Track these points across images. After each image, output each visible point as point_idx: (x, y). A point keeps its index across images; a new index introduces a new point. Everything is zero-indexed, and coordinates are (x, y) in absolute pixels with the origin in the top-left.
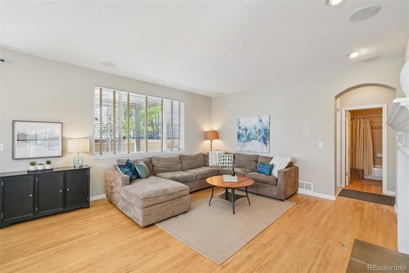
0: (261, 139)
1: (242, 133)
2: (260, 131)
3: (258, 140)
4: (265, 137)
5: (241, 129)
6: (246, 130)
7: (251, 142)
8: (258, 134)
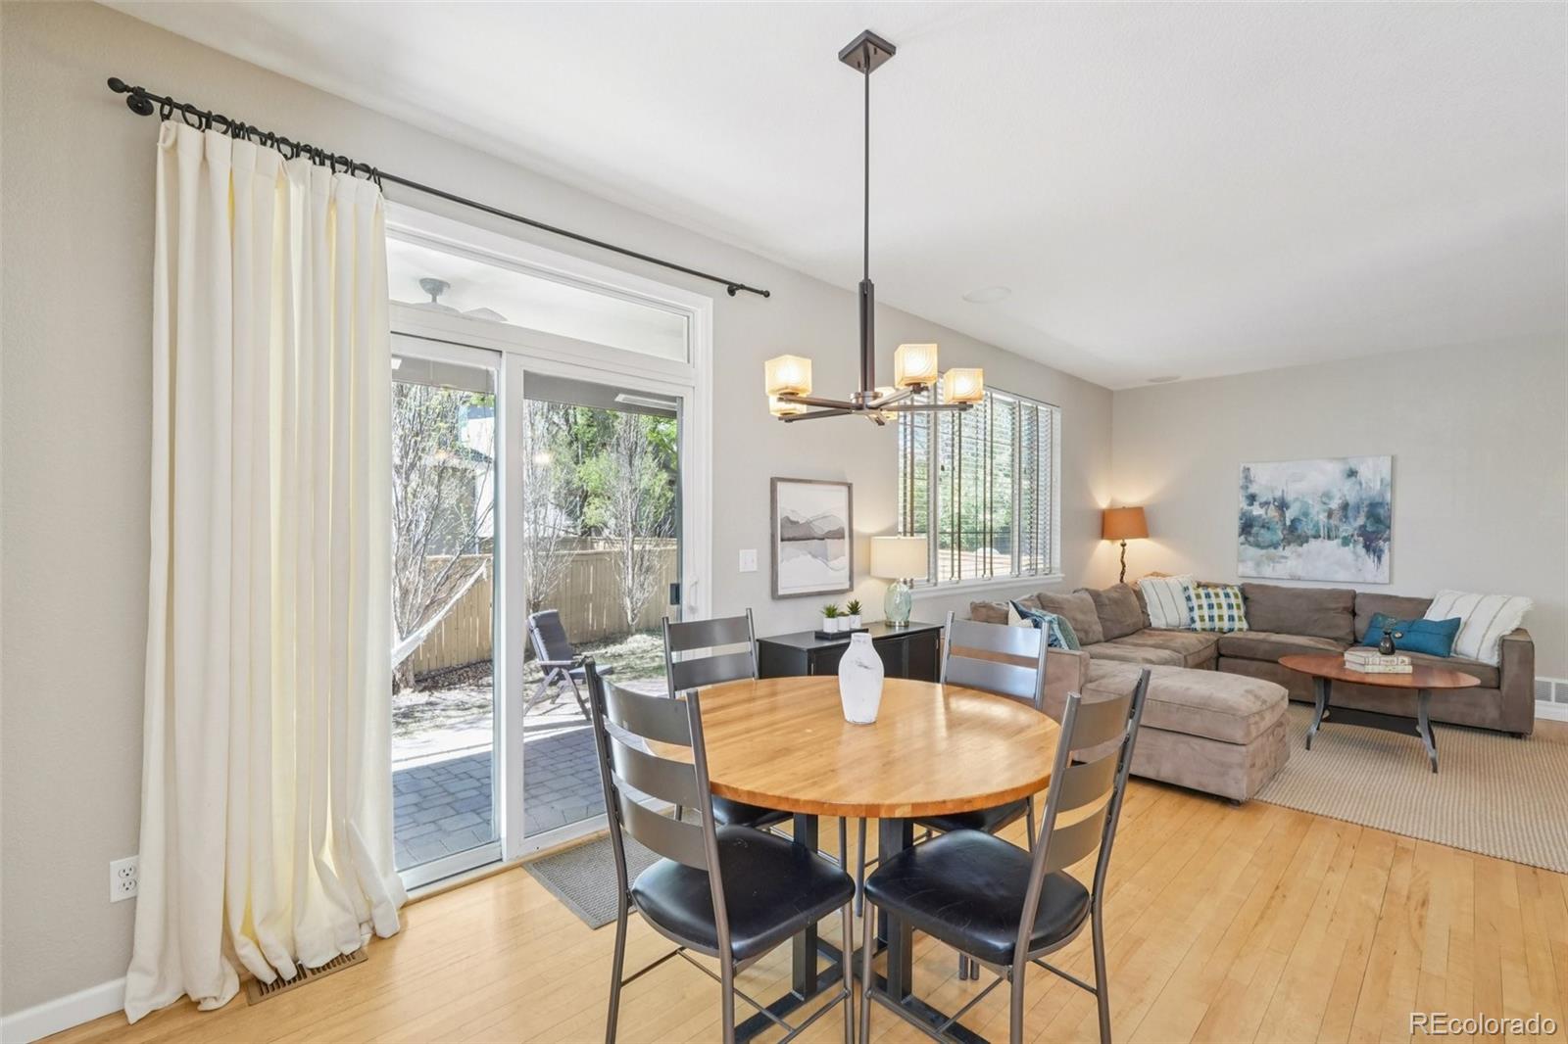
0: (1352, 536)
1: (1264, 516)
2: (1350, 507)
3: (1338, 541)
4: (1370, 528)
5: (1256, 504)
6: (1282, 506)
7: (1305, 545)
8: (1341, 520)
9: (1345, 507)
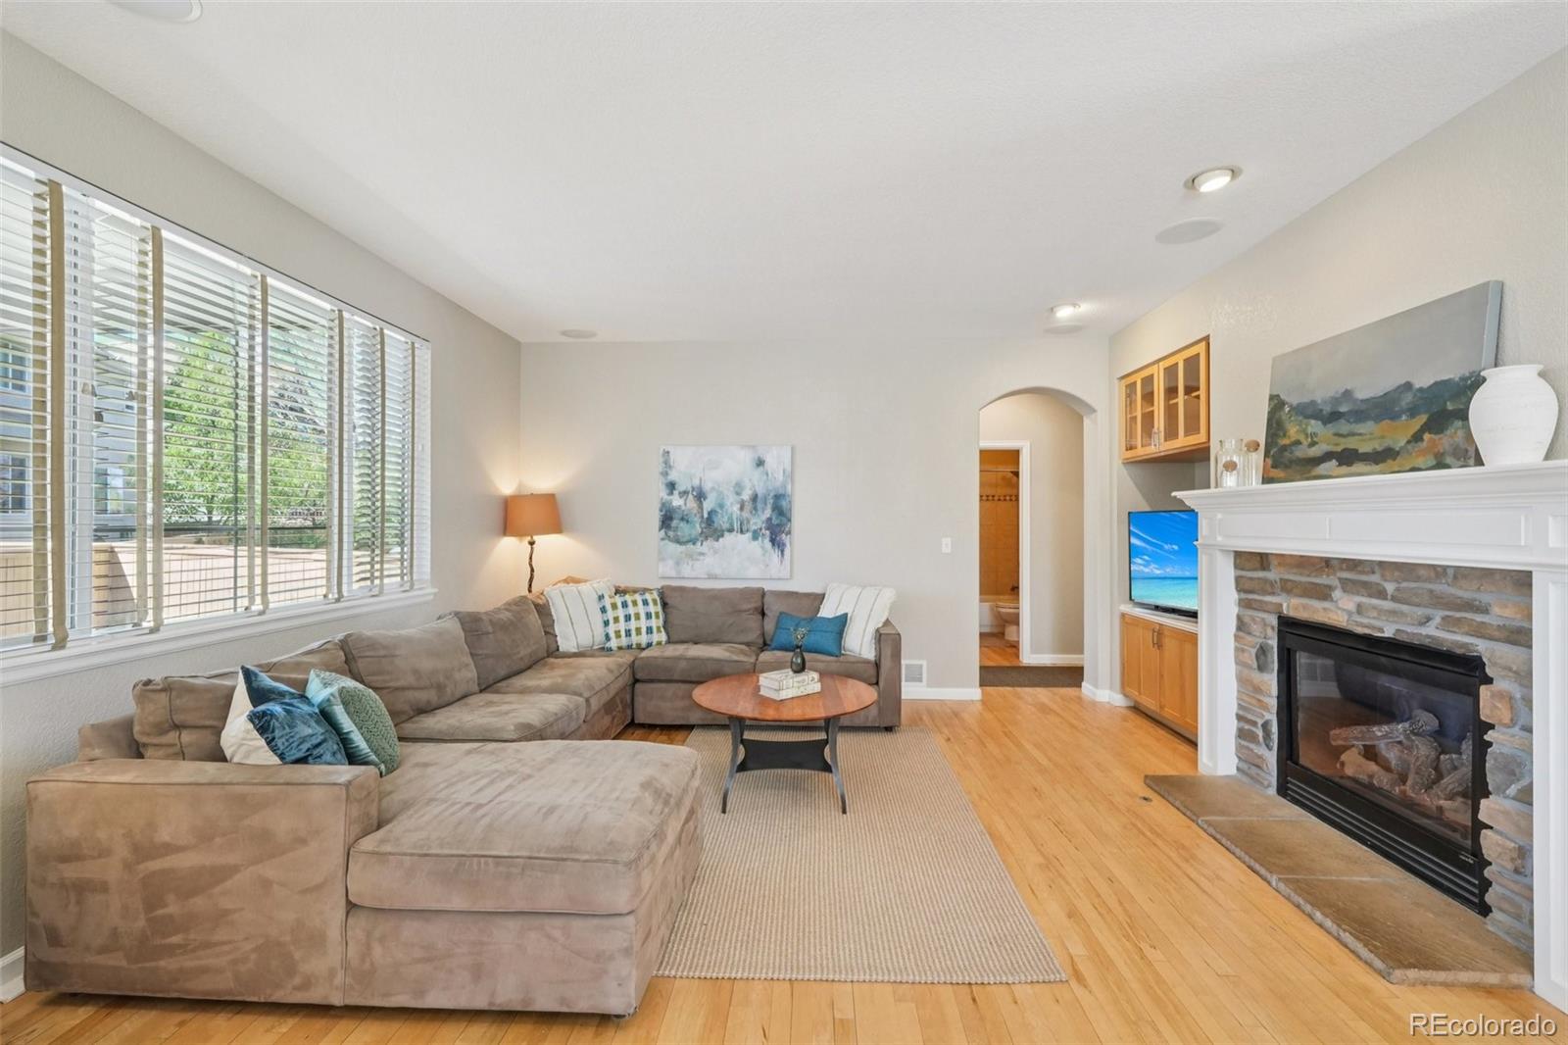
0: (761, 529)
1: (683, 508)
2: (759, 500)
3: (749, 535)
4: (775, 521)
5: (676, 492)
6: (700, 496)
7: (721, 540)
8: (751, 512)
9: (755, 498)
